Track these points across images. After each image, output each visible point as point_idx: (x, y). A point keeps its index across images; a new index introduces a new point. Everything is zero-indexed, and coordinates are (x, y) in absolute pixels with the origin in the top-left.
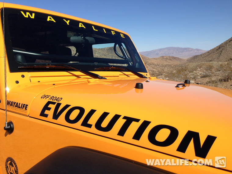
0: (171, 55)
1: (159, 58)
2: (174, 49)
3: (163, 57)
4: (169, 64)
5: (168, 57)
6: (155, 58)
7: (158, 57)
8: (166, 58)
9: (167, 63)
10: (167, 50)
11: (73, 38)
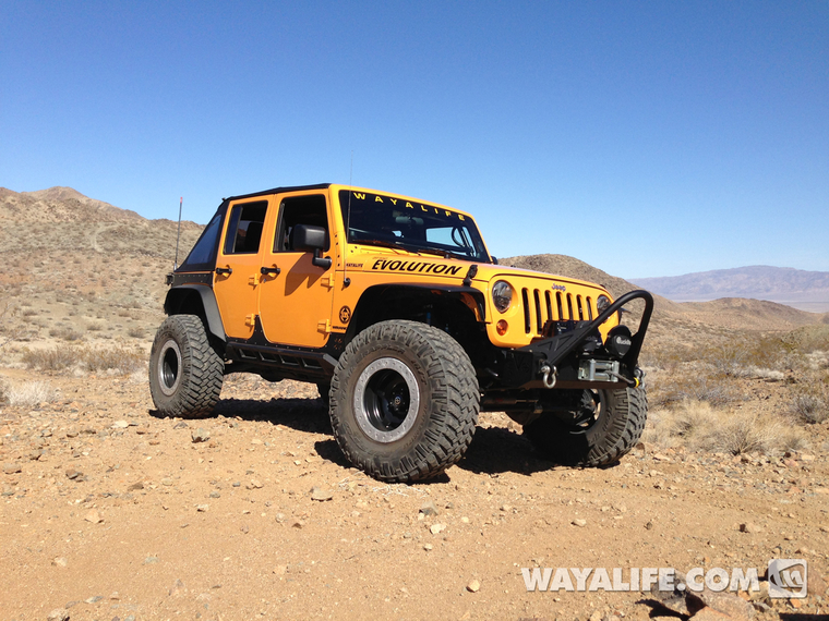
0: (760, 297)
1: (712, 306)
2: (772, 273)
3: (727, 300)
4: (752, 327)
5: (748, 303)
6: (695, 304)
7: (708, 301)
8: (739, 304)
9: (743, 326)
10: (746, 276)
11: (399, 219)
